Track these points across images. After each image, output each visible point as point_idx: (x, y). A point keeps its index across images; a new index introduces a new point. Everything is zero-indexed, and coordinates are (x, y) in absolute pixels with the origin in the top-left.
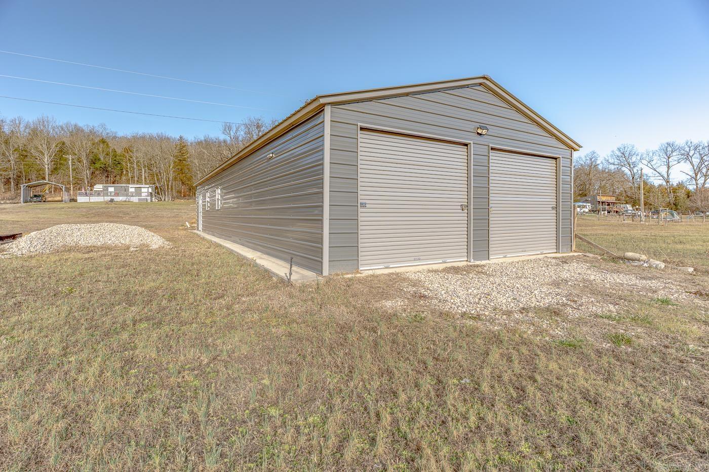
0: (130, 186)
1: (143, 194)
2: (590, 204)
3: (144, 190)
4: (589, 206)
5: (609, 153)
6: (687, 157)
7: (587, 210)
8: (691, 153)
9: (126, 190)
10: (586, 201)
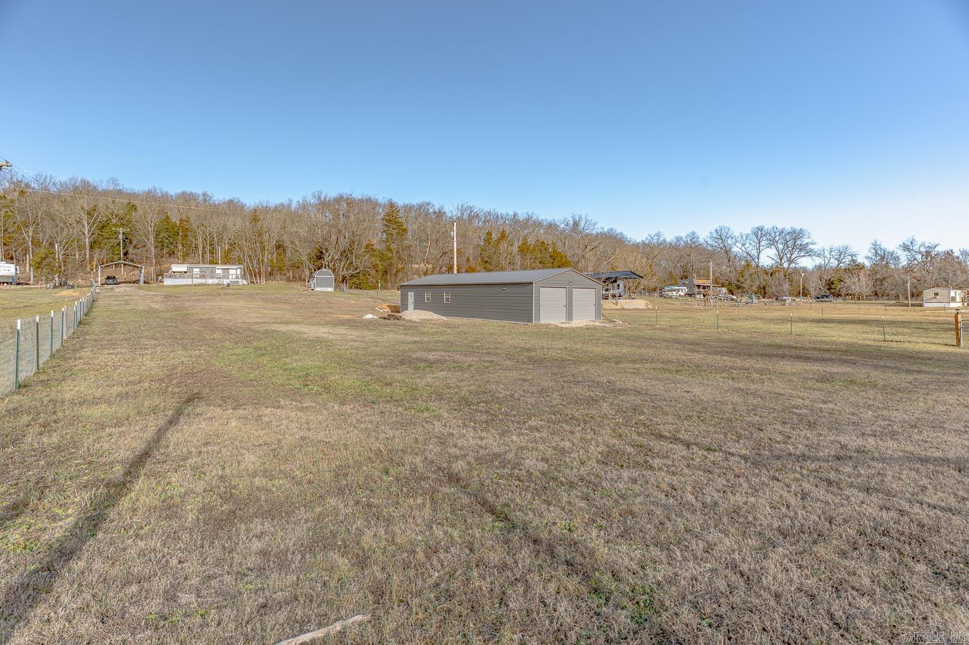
0: (218, 267)
1: (230, 277)
2: (685, 288)
3: (232, 272)
4: (685, 290)
5: (709, 235)
6: (772, 242)
7: (682, 294)
8: (777, 238)
9: (213, 271)
10: (684, 284)
